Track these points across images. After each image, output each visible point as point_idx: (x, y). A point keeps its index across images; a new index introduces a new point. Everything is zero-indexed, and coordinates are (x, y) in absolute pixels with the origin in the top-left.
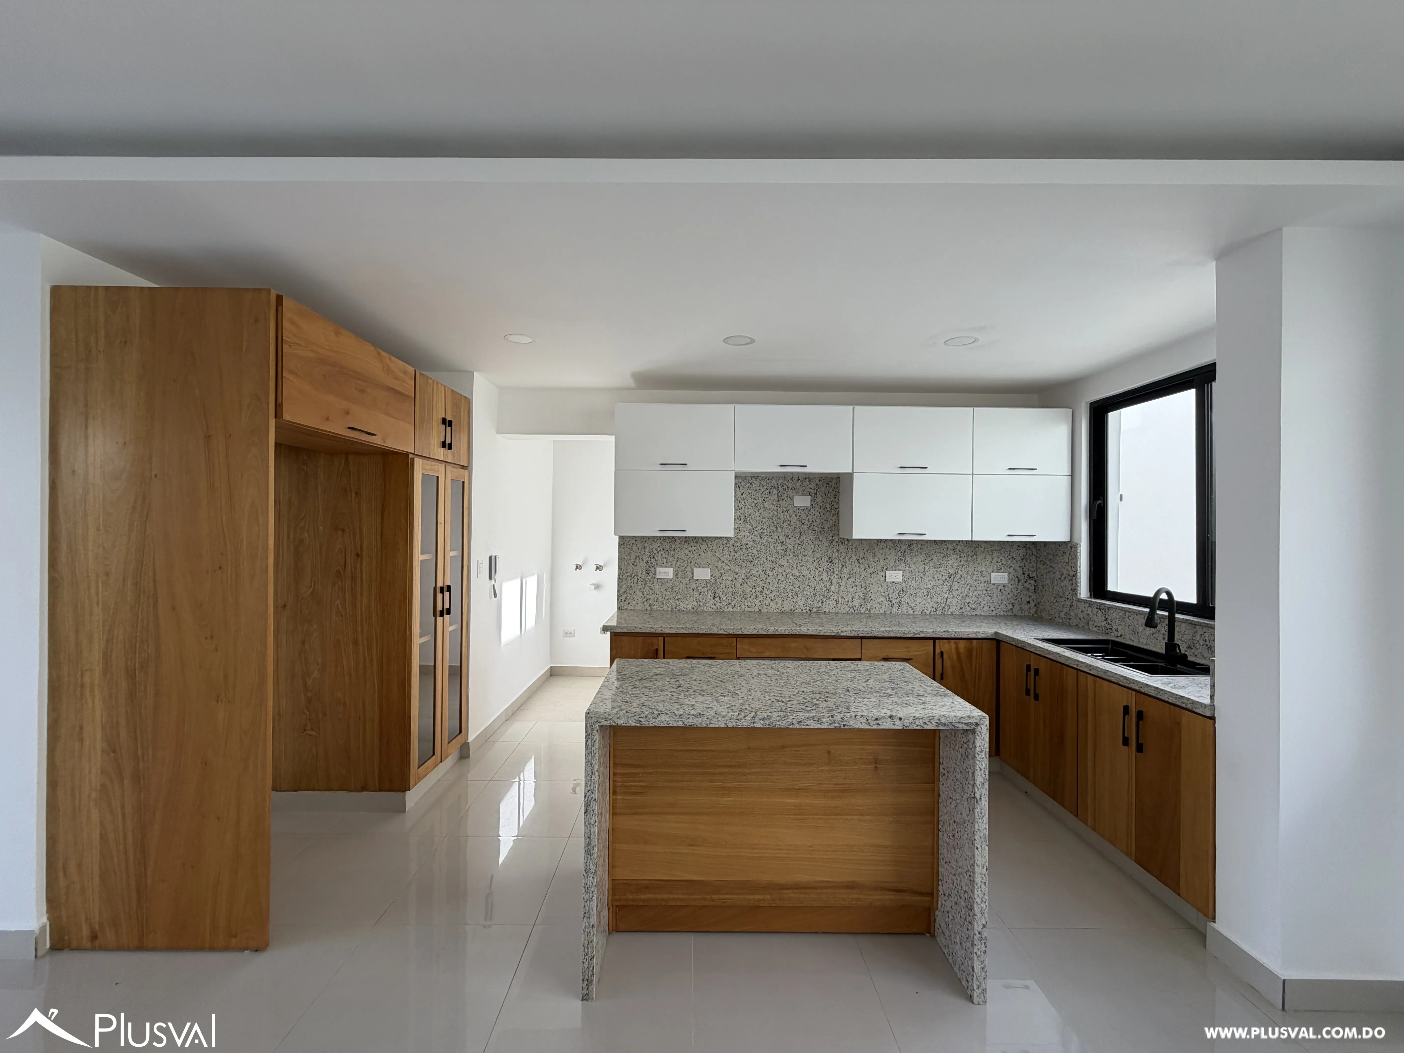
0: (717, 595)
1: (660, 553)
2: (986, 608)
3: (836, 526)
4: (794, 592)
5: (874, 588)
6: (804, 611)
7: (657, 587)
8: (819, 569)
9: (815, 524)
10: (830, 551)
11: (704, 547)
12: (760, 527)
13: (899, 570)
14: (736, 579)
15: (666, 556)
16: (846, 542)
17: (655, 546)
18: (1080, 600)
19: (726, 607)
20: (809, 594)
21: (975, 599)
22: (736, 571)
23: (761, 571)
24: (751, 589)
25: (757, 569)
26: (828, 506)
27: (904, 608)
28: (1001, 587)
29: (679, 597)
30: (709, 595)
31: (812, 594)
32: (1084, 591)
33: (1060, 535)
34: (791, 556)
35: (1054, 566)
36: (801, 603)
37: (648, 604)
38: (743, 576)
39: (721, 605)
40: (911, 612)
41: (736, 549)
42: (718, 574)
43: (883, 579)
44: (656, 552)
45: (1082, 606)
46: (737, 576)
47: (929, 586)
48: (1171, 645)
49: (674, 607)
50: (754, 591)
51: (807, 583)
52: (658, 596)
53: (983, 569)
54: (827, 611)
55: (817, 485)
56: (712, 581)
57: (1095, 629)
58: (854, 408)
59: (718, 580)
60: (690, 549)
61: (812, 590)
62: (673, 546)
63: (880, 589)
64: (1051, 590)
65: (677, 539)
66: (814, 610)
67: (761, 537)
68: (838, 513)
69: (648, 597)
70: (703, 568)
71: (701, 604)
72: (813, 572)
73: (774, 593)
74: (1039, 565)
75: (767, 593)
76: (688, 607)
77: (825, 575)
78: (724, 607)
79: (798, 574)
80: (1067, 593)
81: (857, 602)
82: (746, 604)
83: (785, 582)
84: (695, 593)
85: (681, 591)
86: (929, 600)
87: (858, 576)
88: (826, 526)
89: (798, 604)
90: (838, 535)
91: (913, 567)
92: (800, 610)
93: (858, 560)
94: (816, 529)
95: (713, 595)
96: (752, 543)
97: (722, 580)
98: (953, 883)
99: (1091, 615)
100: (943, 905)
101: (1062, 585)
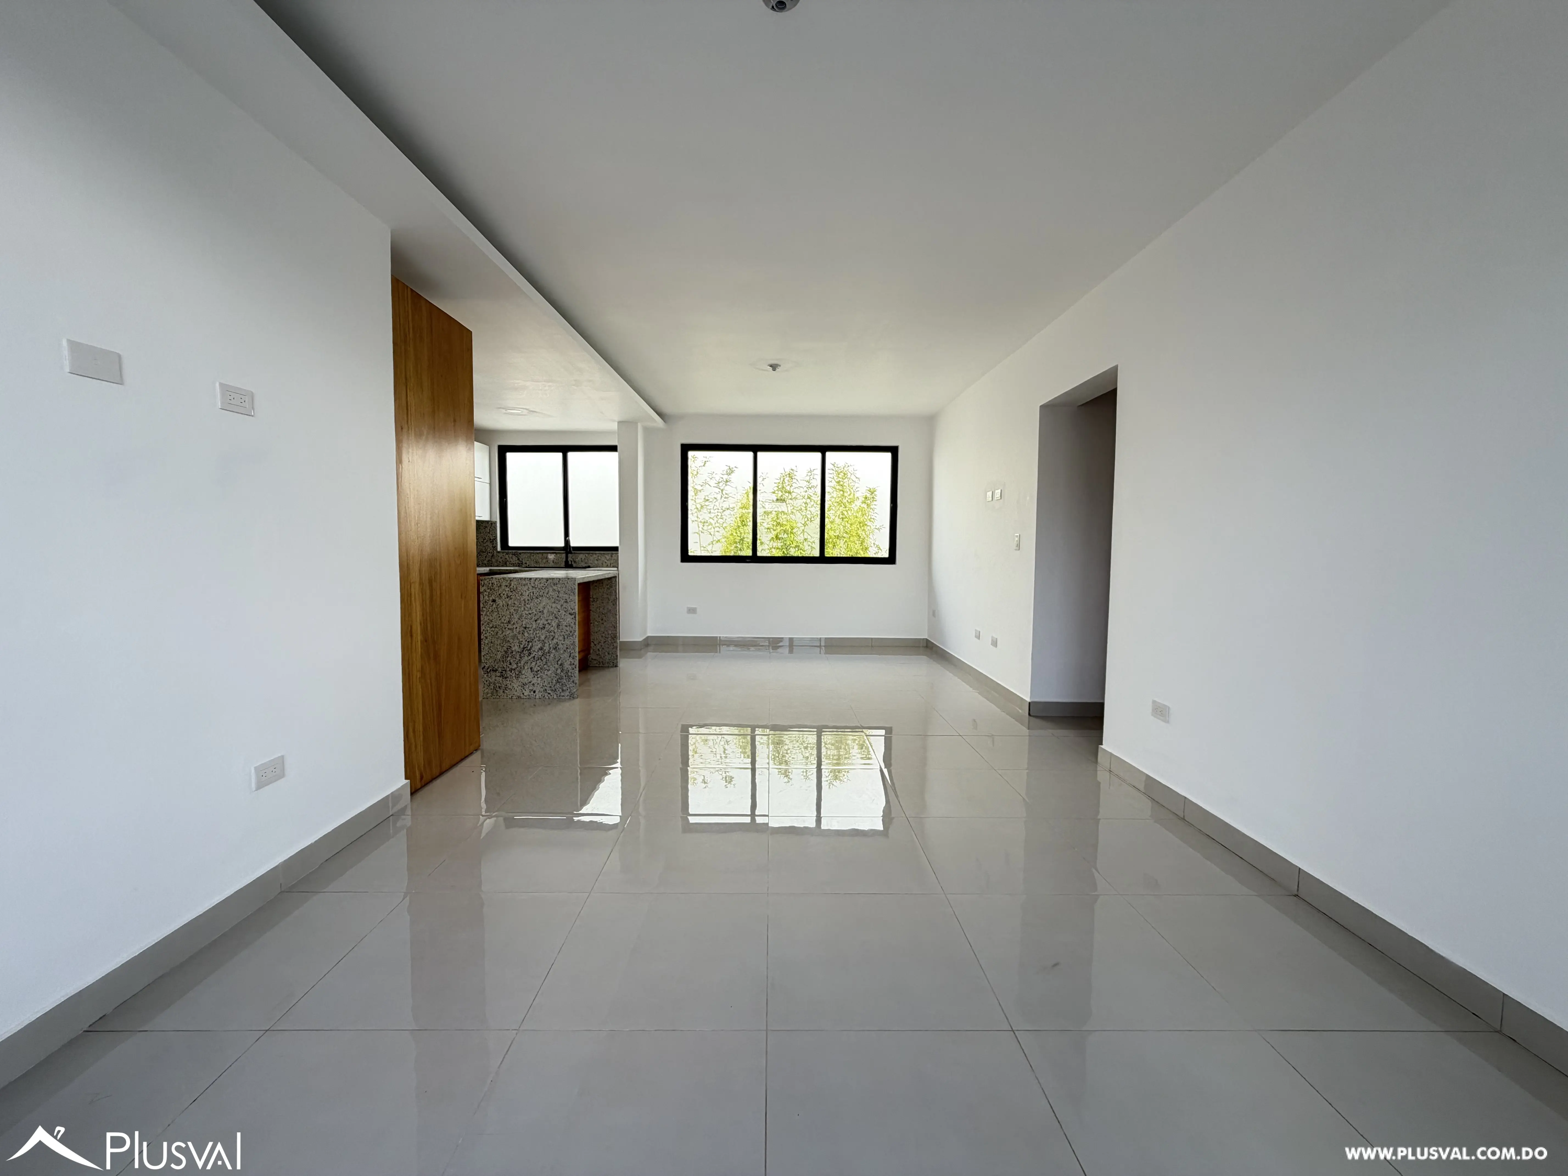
18: (499, 552)
32: (499, 549)
33: (481, 515)
45: (501, 555)
48: (566, 562)
57: (512, 565)
80: (488, 549)
98: (602, 636)
99: (508, 559)
100: (593, 650)
101: (485, 545)
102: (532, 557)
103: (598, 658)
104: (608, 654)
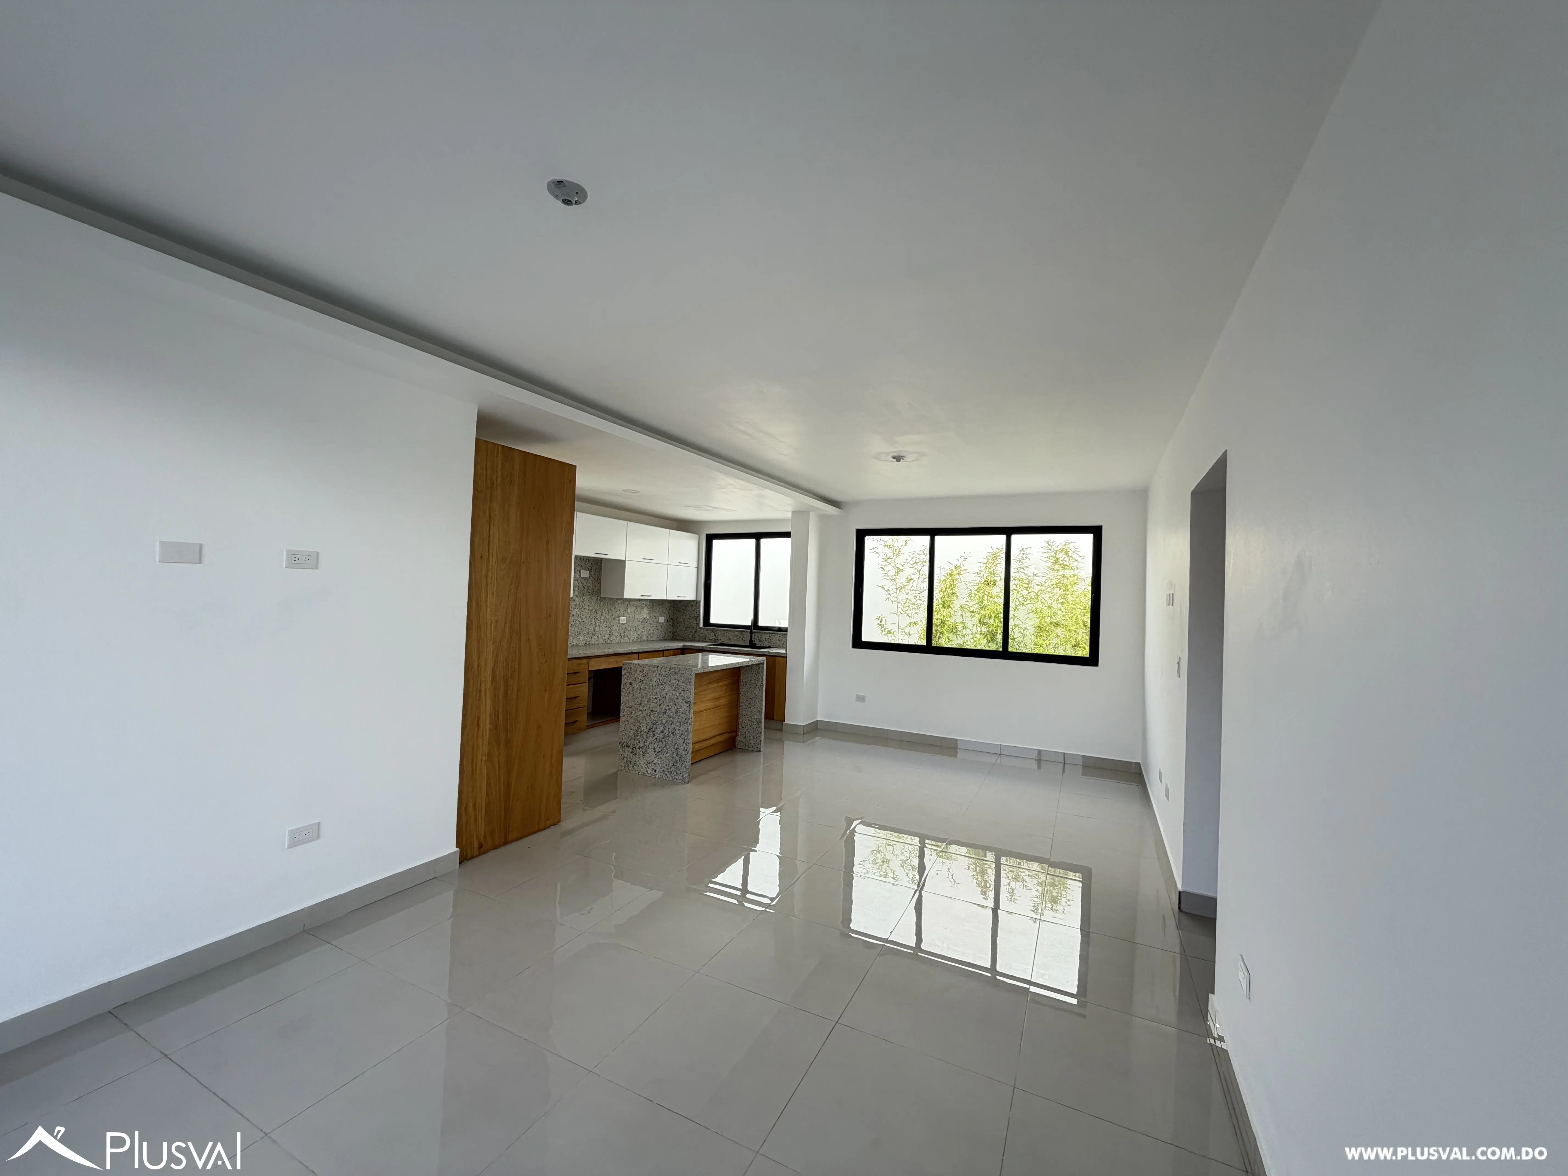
2: (656, 636)
3: (599, 590)
4: (578, 632)
5: (614, 628)
6: (583, 644)
8: (591, 617)
9: (590, 588)
10: (596, 606)
16: (603, 600)
18: (701, 628)
21: (652, 631)
26: (596, 578)
27: (626, 638)
31: (587, 633)
32: (701, 625)
33: (690, 596)
34: (579, 609)
35: (685, 612)
36: (581, 639)
40: (628, 641)
43: (618, 622)
45: (702, 631)
47: (636, 625)
48: (751, 641)
51: (585, 626)
53: (656, 615)
54: (593, 643)
55: (592, 564)
57: (710, 641)
58: (627, 523)
61: (587, 630)
63: (617, 628)
64: (683, 624)
66: (588, 643)
68: (600, 582)
72: (588, 619)
74: (675, 612)
77: (593, 620)
79: (581, 621)
80: (693, 625)
81: (607, 636)
83: (575, 626)
86: (635, 633)
87: (607, 621)
88: (595, 590)
90: (600, 596)
91: (630, 614)
92: (581, 644)
93: (608, 611)
94: (591, 592)
98: (749, 720)
99: (707, 634)
100: (741, 732)
101: (691, 621)
102: (726, 634)
103: (744, 741)
104: (753, 738)
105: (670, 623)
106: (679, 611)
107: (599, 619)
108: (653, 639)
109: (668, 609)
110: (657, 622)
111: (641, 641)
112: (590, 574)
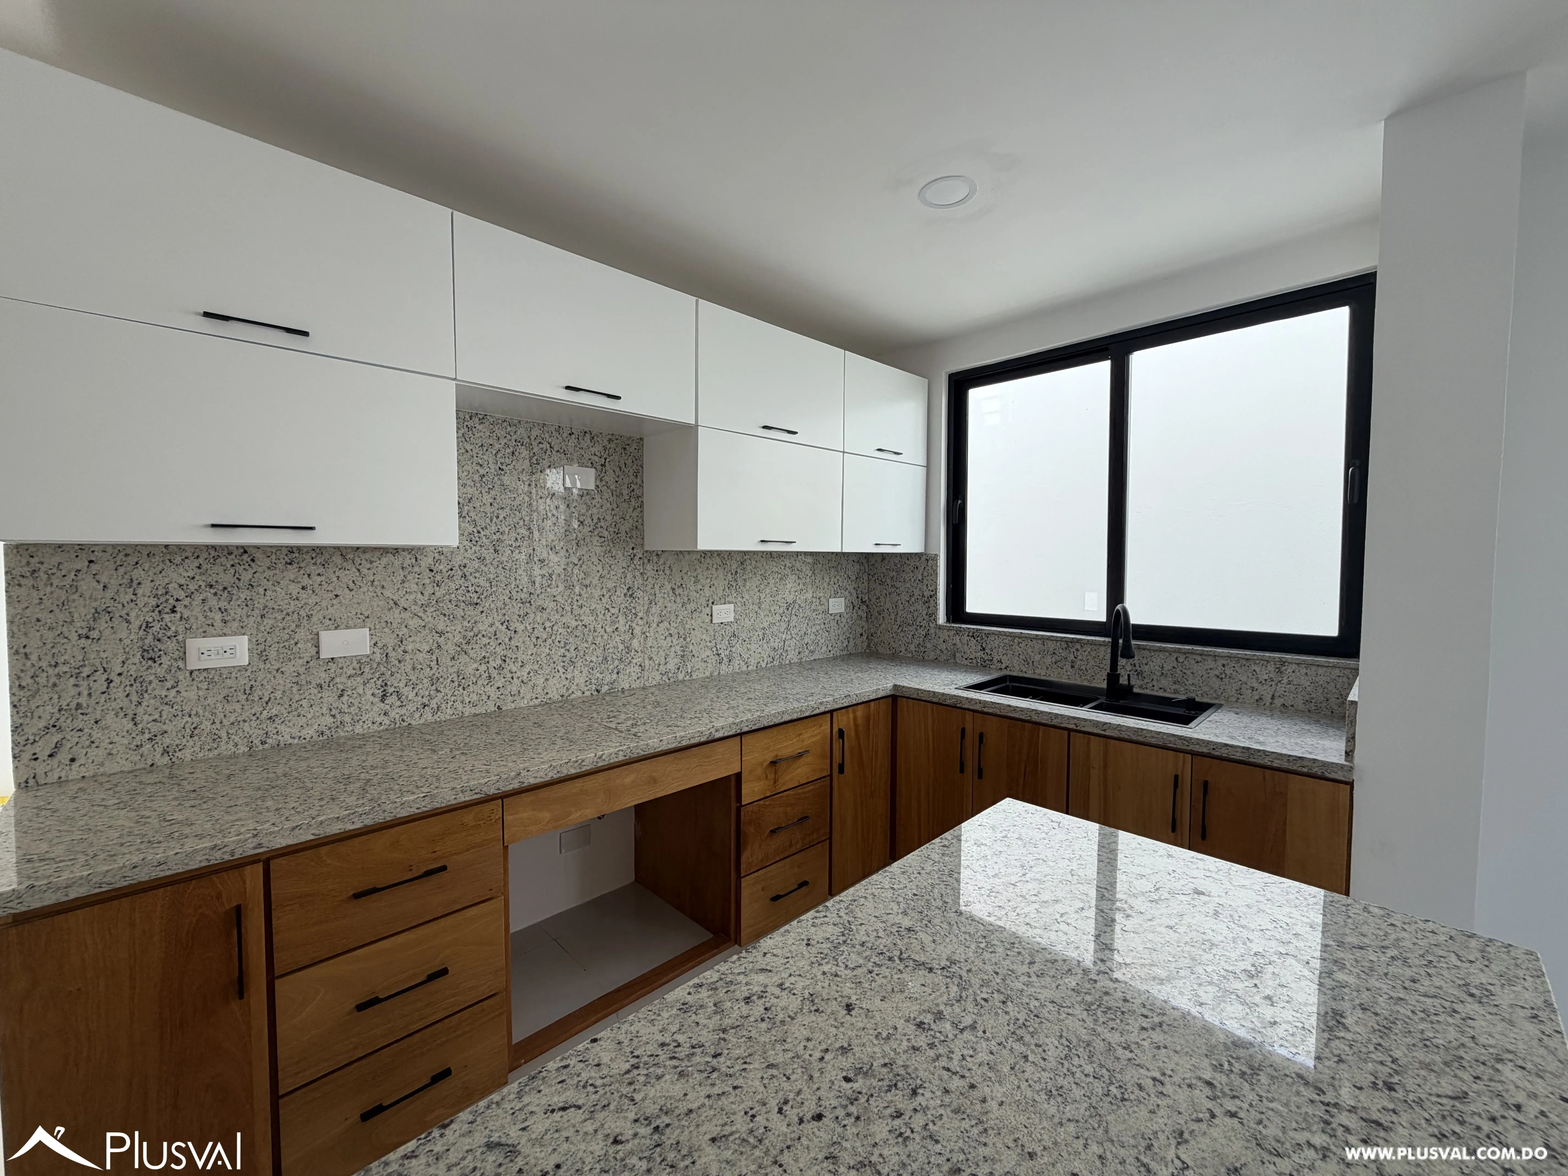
0: (391, 690)
1: (198, 598)
2: (824, 648)
3: (638, 529)
4: (567, 659)
5: (697, 635)
6: (588, 693)
7: (192, 695)
8: (613, 611)
9: (602, 523)
10: (629, 576)
11: (349, 575)
12: (494, 529)
13: (729, 603)
14: (439, 647)
15: (223, 604)
16: (655, 559)
17: (176, 576)
18: (940, 627)
19: (417, 715)
20: (594, 659)
21: (813, 637)
22: (441, 627)
23: (498, 624)
24: (475, 666)
25: (490, 619)
26: (625, 492)
27: (736, 662)
28: (838, 618)
29: (274, 712)
30: (369, 693)
31: (600, 659)
32: (943, 617)
33: (908, 544)
34: (561, 588)
35: (898, 584)
36: (580, 680)
37: (159, 750)
38: (458, 639)
39: (403, 711)
40: (744, 668)
41: (438, 578)
42: (391, 641)
43: (708, 619)
44: (181, 594)
45: (944, 635)
46: (441, 640)
47: (766, 625)
49: (257, 742)
50: (483, 667)
51: (590, 639)
52: (196, 720)
53: (821, 595)
54: (627, 687)
55: (605, 448)
56: (377, 657)
57: (966, 662)
58: (697, 301)
59: (392, 654)
60: (306, 581)
61: (599, 652)
62: (246, 576)
63: (704, 637)
64: (893, 616)
65: (258, 555)
66: (605, 689)
67: (496, 551)
68: (642, 506)
69: (155, 728)
70: (347, 627)
71: (347, 719)
72: (601, 616)
73: (527, 668)
74: (872, 585)
75: (514, 669)
76: (304, 733)
77: (622, 619)
78: (412, 716)
79: (574, 624)
80: (919, 620)
81: (673, 662)
82: (467, 700)
83: (549, 641)
84: (325, 694)
85: (278, 694)
86: (765, 646)
87: (673, 618)
88: (623, 529)
89: (576, 681)
90: (643, 545)
91: (746, 596)
92: (579, 694)
93: (673, 589)
94: (606, 534)
95: (379, 692)
96: (476, 564)
97: (405, 652)
99: (959, 645)
101: (912, 609)
102: (1015, 647)
105: (860, 612)
106: (882, 583)
107: (640, 615)
108: (816, 656)
109: (853, 578)
110: (826, 612)
111: (781, 666)
112: (599, 478)
